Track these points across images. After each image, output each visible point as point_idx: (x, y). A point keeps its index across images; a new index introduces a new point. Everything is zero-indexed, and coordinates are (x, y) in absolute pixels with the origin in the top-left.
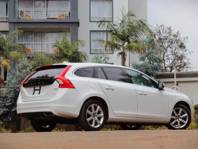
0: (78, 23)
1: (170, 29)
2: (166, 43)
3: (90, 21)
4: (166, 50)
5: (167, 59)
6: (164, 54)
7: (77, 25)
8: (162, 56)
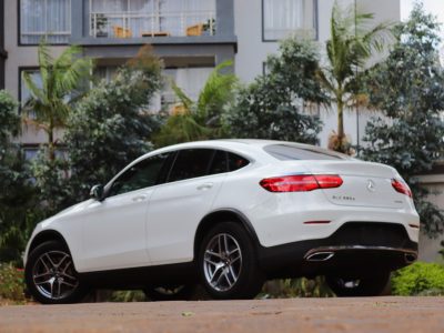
0: (234, 46)
3: (264, 41)
7: (232, 48)
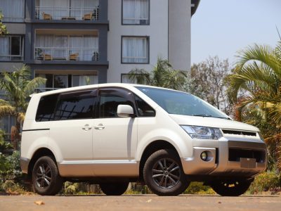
0: (107, 66)
1: (227, 61)
2: (221, 80)
3: (122, 63)
4: (221, 90)
5: (222, 101)
6: (218, 94)
8: (215, 97)
